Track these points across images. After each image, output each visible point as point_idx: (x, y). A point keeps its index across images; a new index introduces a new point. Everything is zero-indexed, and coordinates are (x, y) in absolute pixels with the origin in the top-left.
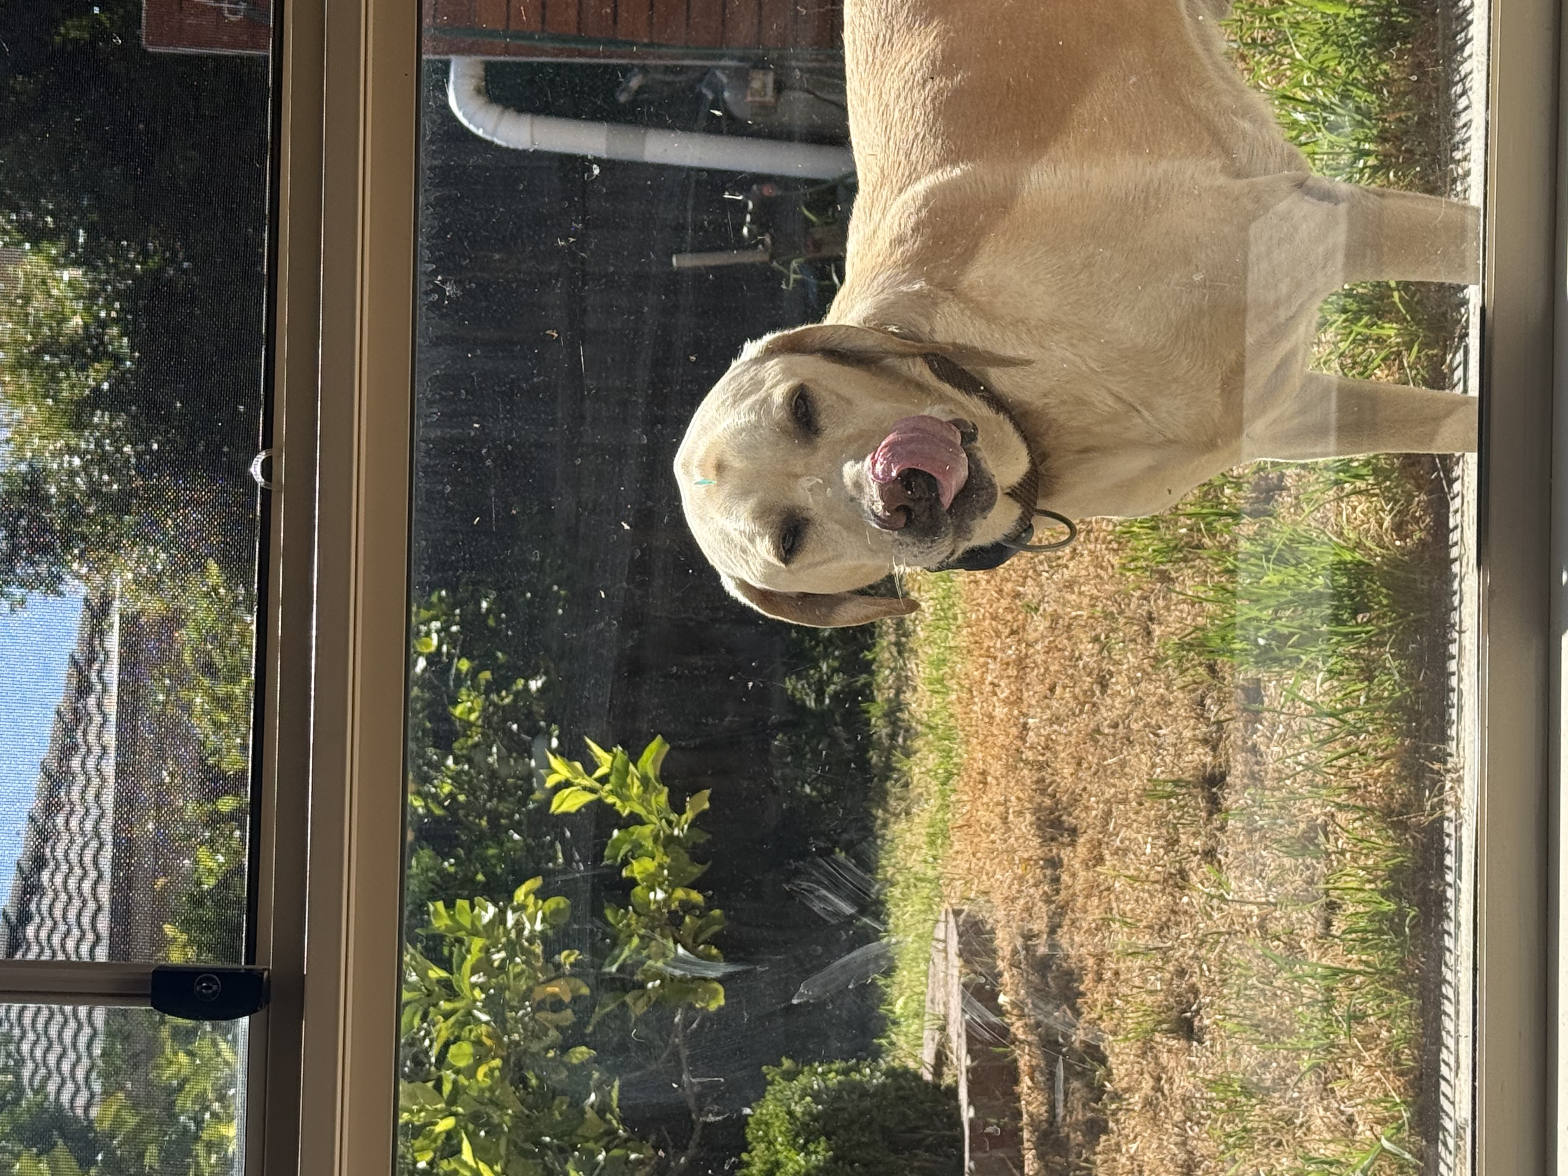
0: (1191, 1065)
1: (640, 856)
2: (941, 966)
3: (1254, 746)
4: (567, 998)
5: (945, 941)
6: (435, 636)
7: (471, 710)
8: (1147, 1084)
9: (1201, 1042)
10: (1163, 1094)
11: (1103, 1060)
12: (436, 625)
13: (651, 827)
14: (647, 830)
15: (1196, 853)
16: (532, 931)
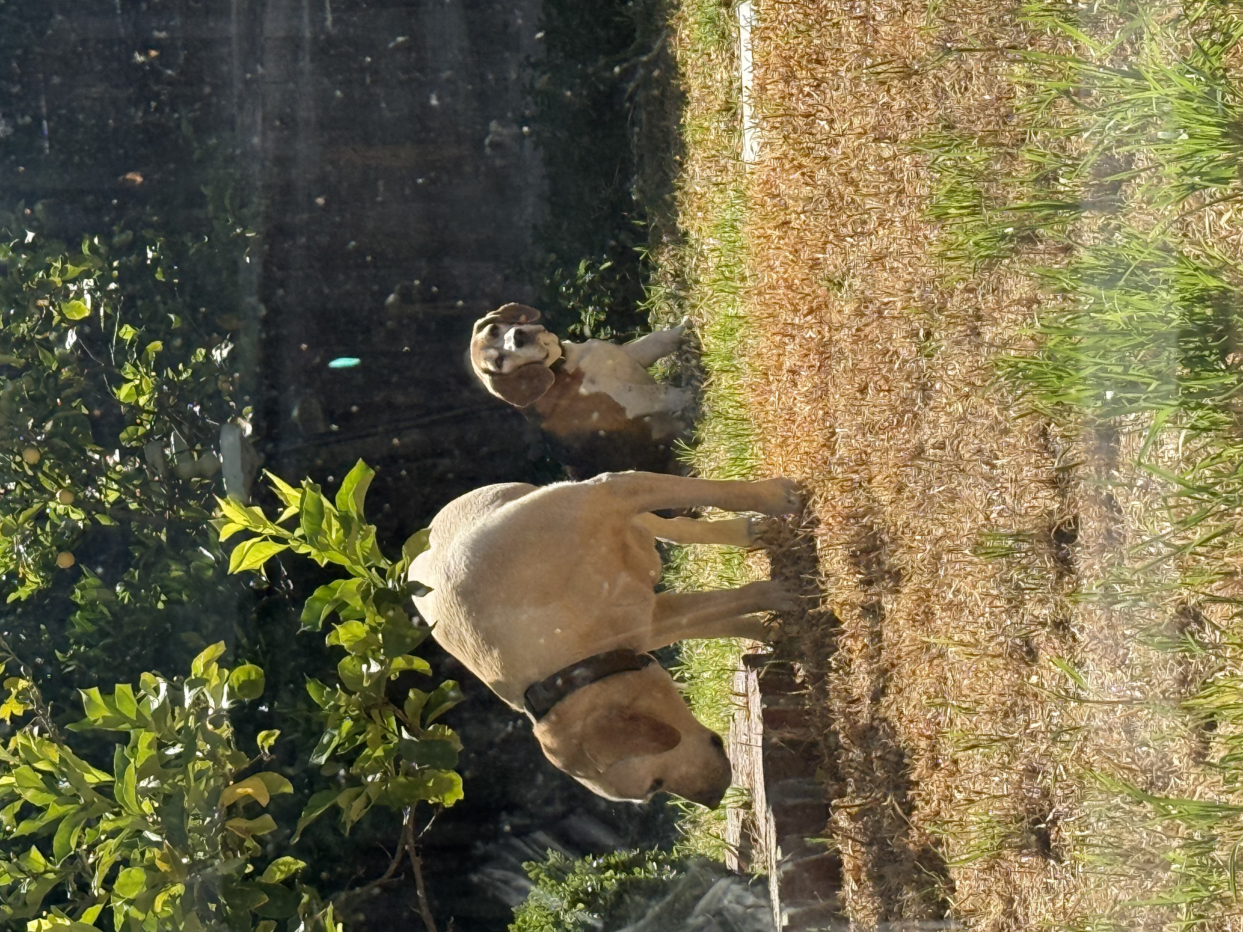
0: (1048, 888)
1: (346, 619)
2: (742, 727)
3: (1110, 497)
4: (264, 801)
5: (746, 695)
6: (88, 297)
7: (139, 391)
8: (996, 907)
9: (1060, 861)
10: (1016, 919)
11: (943, 871)
12: (88, 283)
13: (356, 581)
14: (352, 584)
15: (1044, 624)
16: (218, 711)
